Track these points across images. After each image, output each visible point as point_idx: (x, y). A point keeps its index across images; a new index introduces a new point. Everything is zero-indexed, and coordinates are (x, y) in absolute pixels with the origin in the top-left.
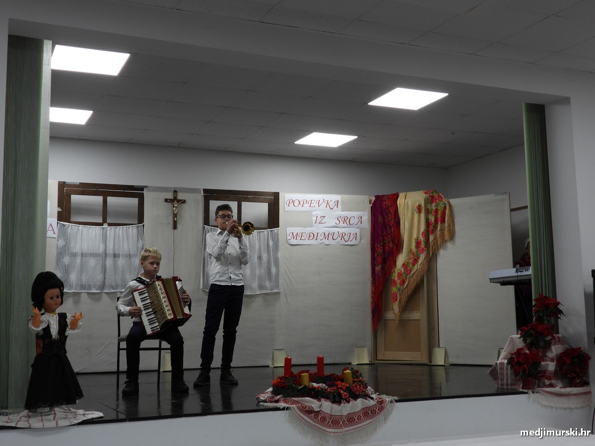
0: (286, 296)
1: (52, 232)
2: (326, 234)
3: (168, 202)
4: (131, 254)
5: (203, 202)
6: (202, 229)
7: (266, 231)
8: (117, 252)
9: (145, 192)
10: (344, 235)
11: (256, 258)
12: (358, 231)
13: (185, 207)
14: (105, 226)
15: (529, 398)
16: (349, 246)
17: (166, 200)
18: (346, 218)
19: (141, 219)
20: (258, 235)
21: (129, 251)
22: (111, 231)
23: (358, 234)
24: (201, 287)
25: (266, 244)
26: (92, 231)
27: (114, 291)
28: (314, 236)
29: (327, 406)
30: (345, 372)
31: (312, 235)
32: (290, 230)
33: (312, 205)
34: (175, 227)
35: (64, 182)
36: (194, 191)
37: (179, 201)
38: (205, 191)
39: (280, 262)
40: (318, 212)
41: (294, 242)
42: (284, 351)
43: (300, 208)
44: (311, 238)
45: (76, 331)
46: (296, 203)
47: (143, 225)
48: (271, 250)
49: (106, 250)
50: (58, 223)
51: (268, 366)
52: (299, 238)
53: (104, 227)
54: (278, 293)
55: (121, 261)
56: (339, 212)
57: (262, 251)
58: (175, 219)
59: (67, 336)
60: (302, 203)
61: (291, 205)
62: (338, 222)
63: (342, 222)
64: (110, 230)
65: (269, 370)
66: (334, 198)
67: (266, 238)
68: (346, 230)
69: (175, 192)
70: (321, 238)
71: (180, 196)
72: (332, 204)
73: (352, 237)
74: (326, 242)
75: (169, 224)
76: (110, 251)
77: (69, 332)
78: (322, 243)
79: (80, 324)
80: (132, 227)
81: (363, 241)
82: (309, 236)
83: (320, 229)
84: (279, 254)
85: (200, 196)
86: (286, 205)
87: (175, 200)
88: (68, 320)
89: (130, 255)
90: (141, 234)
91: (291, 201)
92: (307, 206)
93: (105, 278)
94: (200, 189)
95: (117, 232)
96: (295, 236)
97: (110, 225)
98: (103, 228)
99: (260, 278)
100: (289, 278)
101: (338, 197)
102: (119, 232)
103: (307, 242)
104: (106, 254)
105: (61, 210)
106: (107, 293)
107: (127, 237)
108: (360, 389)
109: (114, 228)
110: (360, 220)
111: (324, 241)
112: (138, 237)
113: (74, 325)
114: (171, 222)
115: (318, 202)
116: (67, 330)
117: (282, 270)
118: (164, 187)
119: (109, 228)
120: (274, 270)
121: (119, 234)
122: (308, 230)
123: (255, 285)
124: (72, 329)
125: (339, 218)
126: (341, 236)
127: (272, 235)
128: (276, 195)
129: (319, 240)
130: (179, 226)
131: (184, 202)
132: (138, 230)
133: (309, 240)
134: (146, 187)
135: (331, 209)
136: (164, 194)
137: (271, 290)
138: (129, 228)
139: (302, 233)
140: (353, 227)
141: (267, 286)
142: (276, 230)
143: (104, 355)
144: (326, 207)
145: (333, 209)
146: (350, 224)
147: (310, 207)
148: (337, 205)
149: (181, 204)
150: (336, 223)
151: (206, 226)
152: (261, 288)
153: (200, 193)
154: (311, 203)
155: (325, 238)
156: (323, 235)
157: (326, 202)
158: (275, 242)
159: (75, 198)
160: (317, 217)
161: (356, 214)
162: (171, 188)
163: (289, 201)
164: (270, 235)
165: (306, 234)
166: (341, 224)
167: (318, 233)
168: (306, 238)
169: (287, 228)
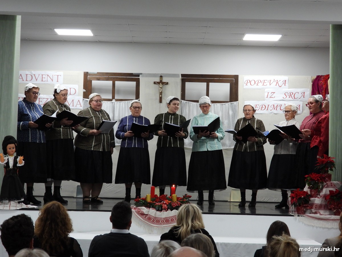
1: (80, 105)
2: (275, 106)
3: (156, 84)
5: (181, 83)
7: (227, 104)
9: (140, 77)
12: (301, 103)
13: (168, 87)
14: (114, 101)
15: (296, 219)
17: (155, 83)
18: (292, 94)
19: (137, 96)
20: (221, 107)
22: (117, 104)
23: (301, 106)
26: (105, 105)
28: (266, 107)
29: (152, 212)
31: (264, 106)
33: (265, 84)
34: (161, 101)
35: (87, 72)
36: (175, 76)
37: (163, 83)
38: (183, 75)
40: (269, 89)
43: (255, 86)
44: (263, 109)
46: (253, 83)
48: (231, 118)
49: (114, 116)
50: (83, 99)
51: (227, 201)
53: (112, 102)
56: (286, 89)
57: (224, 118)
58: (161, 96)
60: (257, 83)
61: (249, 84)
62: (285, 97)
66: (282, 78)
67: (227, 109)
69: (161, 77)
70: (271, 109)
71: (165, 80)
72: (280, 83)
74: (275, 111)
76: (116, 118)
78: (271, 113)
81: (305, 111)
82: (262, 108)
83: (270, 102)
85: (179, 79)
86: (244, 85)
87: (161, 83)
88: (18, 160)
91: (249, 81)
92: (260, 85)
94: (179, 74)
95: (121, 105)
97: (117, 100)
98: (112, 103)
101: (286, 78)
102: (123, 105)
103: (260, 112)
105: (85, 91)
108: (176, 204)
110: (303, 95)
111: (273, 111)
113: (20, 162)
114: (158, 98)
115: (269, 82)
118: (154, 74)
119: (116, 102)
121: (123, 106)
122: (261, 103)
125: (286, 94)
127: (232, 107)
128: (236, 77)
129: (269, 111)
130: (163, 101)
131: (167, 83)
133: (261, 110)
134: (141, 74)
135: (280, 87)
136: (154, 78)
137: (230, 146)
138: (129, 102)
139: (256, 105)
140: (297, 101)
141: (227, 143)
142: (235, 103)
143: (112, 186)
144: (276, 85)
145: (281, 86)
146: (295, 98)
147: (263, 85)
148: (285, 84)
149: (165, 85)
150: (283, 97)
151: (182, 101)
152: (223, 145)
153: (179, 77)
154: (264, 83)
155: (274, 109)
156: (272, 106)
157: (276, 81)
158: (234, 112)
159: (95, 83)
160: (268, 93)
161: (300, 90)
162: (158, 74)
163: (247, 81)
164: (231, 107)
165: (260, 105)
166: (288, 98)
167: (269, 105)
168: (259, 109)
169: (245, 102)
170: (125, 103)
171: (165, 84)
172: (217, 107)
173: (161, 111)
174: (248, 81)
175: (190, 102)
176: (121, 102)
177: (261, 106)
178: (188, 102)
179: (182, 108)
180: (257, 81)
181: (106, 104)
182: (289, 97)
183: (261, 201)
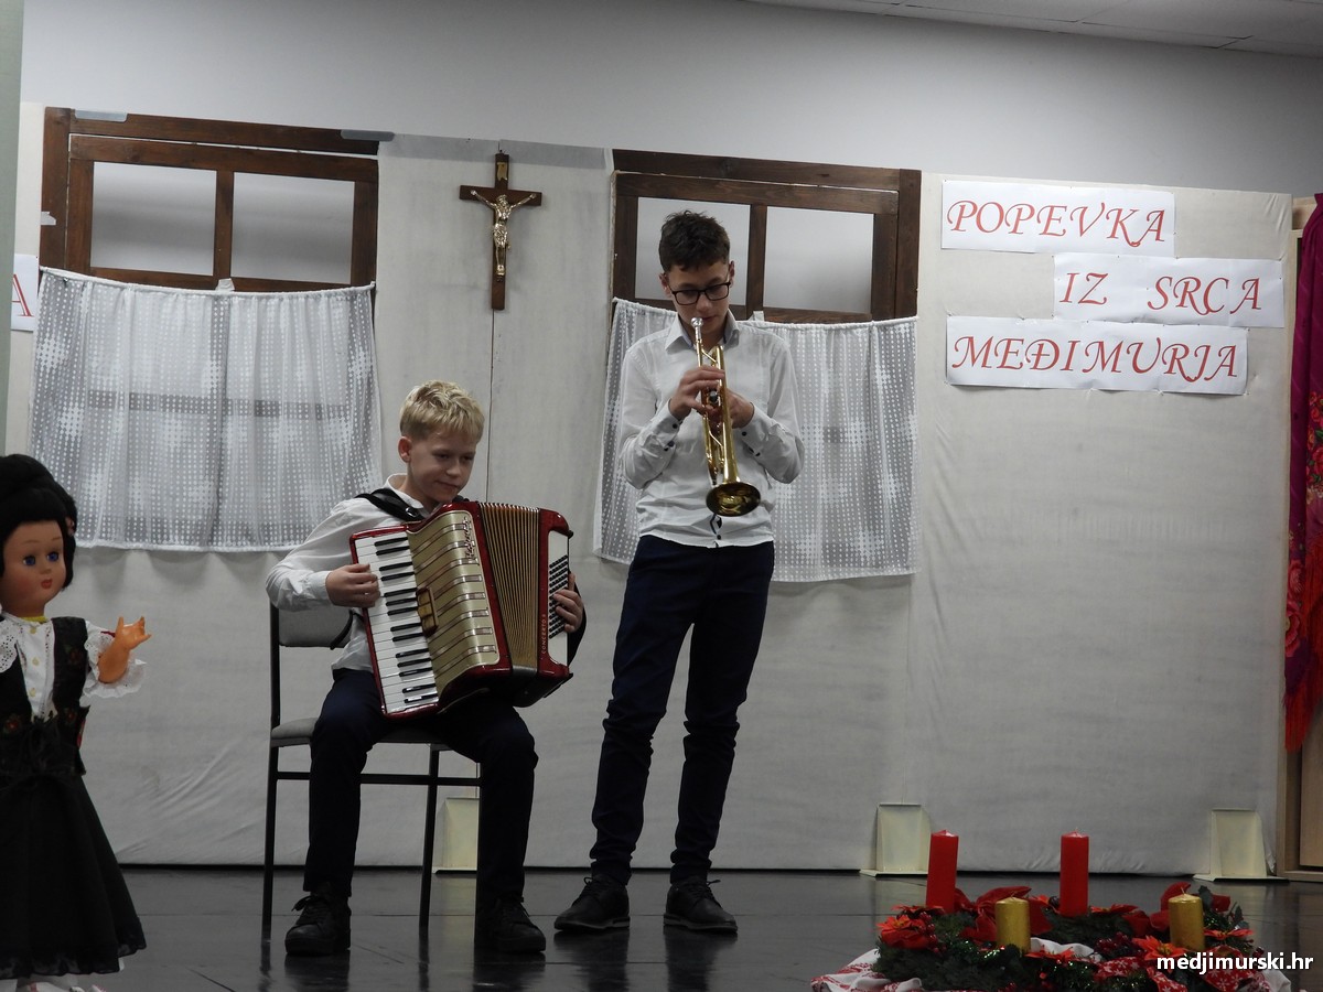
0: (935, 594)
1: (19, 307)
2: (1109, 348)
3: (474, 199)
4: (323, 402)
5: (613, 201)
6: (603, 314)
7: (860, 330)
8: (267, 397)
9: (383, 158)
10: (1181, 352)
11: (819, 436)
12: (1239, 339)
13: (540, 222)
14: (225, 288)
16: (1200, 401)
17: (466, 193)
18: (1193, 284)
19: (363, 266)
20: (828, 344)
21: (316, 393)
22: (245, 309)
23: (1241, 351)
24: (597, 545)
25: (860, 382)
26: (174, 308)
27: (254, 549)
28: (1052, 353)
30: (1174, 900)
31: (1048, 349)
32: (959, 326)
33: (1054, 227)
34: (498, 302)
35: (69, 112)
36: (576, 157)
37: (515, 197)
38: (622, 158)
39: (918, 455)
40: (1077, 255)
41: (973, 375)
42: (919, 816)
43: (1003, 238)
44: (1045, 361)
45: (122, 691)
46: (990, 217)
47: (373, 292)
48: (882, 407)
49: (225, 383)
50: (41, 273)
51: (855, 873)
52: (994, 361)
53: (218, 292)
54: (905, 581)
55: (283, 432)
56: (1164, 259)
57: (845, 407)
58: (500, 268)
59: (85, 711)
60: (1011, 218)
61: (969, 223)
62: (1158, 300)
63: (1174, 302)
64: (243, 307)
65: (858, 888)
66: (1144, 198)
67: (863, 356)
68: (1193, 335)
69: (502, 159)
70: (1088, 362)
71: (522, 178)
73: (1214, 361)
74: (1107, 378)
75: (474, 287)
76: (241, 389)
77: (94, 694)
78: (1088, 385)
79: (138, 662)
80: (329, 296)
81: (1258, 382)
82: (1039, 355)
83: (1084, 327)
84: (915, 425)
85: (603, 177)
86: (947, 227)
88: (93, 648)
89: (318, 407)
90: (362, 326)
91: (969, 209)
92: (1031, 228)
93: (219, 497)
94: (602, 152)
95: (271, 314)
96: (979, 352)
97: (242, 285)
98: (217, 298)
99: (833, 517)
100: (950, 523)
101: (1162, 198)
102: (277, 317)
103: (1028, 377)
104: (225, 401)
105: (53, 222)
106: (226, 556)
107: (309, 333)
109: (260, 298)
110: (1251, 295)
111: (1097, 373)
112: (351, 338)
113: (115, 668)
114: (484, 281)
115: (1077, 215)
116: (89, 683)
117: (921, 488)
118: (458, 140)
119: (239, 298)
120: (888, 486)
121: (277, 322)
122: (1033, 328)
123: (812, 543)
124: (106, 683)
125: (1164, 285)
126: (1168, 358)
127: (886, 345)
128: (909, 183)
129: (1076, 375)
130: (512, 298)
131: (536, 200)
132: (352, 311)
133: (1035, 367)
134: (389, 137)
135: (1132, 244)
136: (459, 165)
137: (877, 566)
138: (317, 299)
139: (1009, 341)
140: (1219, 323)
141: (862, 549)
142: (901, 324)
143: (210, 798)
144: (1113, 236)
145: (1138, 243)
146: (1209, 310)
147: (1045, 233)
148: (1158, 231)
149: (524, 210)
150: (1149, 304)
151: (622, 303)
152: (837, 558)
153: (603, 165)
154: (1050, 219)
155: (1104, 365)
156: (1094, 349)
157: (1113, 216)
158: (897, 373)
159: (111, 177)
160: (1073, 275)
161: (1236, 268)
162: (487, 142)
163: (958, 208)
164: (880, 345)
165: (1027, 344)
166: (1172, 308)
167: (1074, 343)
168: (1025, 362)
169: (950, 319)
170: (291, 306)
171: (528, 204)
172: (808, 343)
173: (496, 357)
174: (963, 207)
175: (664, 310)
176: (268, 298)
177: (1035, 349)
178: (653, 313)
179: (617, 343)
180: (1015, 211)
181: (180, 306)
182: (1179, 300)
183: (1033, 868)
